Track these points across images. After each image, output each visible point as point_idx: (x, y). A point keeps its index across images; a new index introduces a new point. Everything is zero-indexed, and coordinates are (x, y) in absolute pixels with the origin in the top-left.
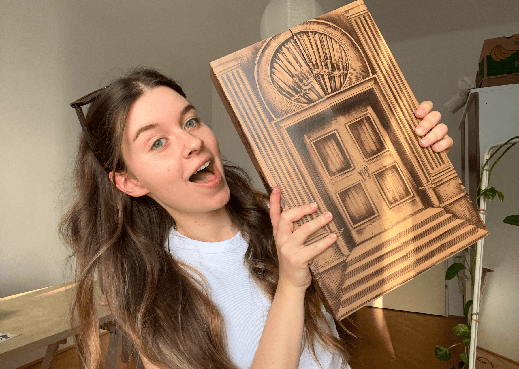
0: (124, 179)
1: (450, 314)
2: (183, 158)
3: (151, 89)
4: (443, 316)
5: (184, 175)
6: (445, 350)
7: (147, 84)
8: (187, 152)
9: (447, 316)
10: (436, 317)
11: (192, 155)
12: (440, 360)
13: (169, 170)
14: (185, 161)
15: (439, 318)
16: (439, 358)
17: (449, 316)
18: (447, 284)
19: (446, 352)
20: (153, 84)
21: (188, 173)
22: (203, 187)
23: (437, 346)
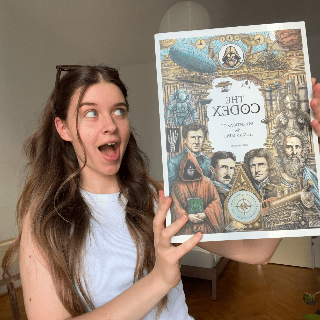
0: (62, 125)
1: (315, 267)
2: (101, 132)
3: (105, 82)
4: (310, 268)
5: (96, 143)
6: (311, 296)
7: (104, 78)
8: (105, 130)
9: (313, 268)
10: (303, 269)
11: (107, 133)
12: (308, 304)
13: (88, 135)
14: (101, 135)
15: (306, 270)
16: (306, 303)
17: (315, 268)
18: (313, 242)
19: (312, 297)
20: (108, 80)
21: (99, 143)
22: (103, 157)
23: (305, 293)
